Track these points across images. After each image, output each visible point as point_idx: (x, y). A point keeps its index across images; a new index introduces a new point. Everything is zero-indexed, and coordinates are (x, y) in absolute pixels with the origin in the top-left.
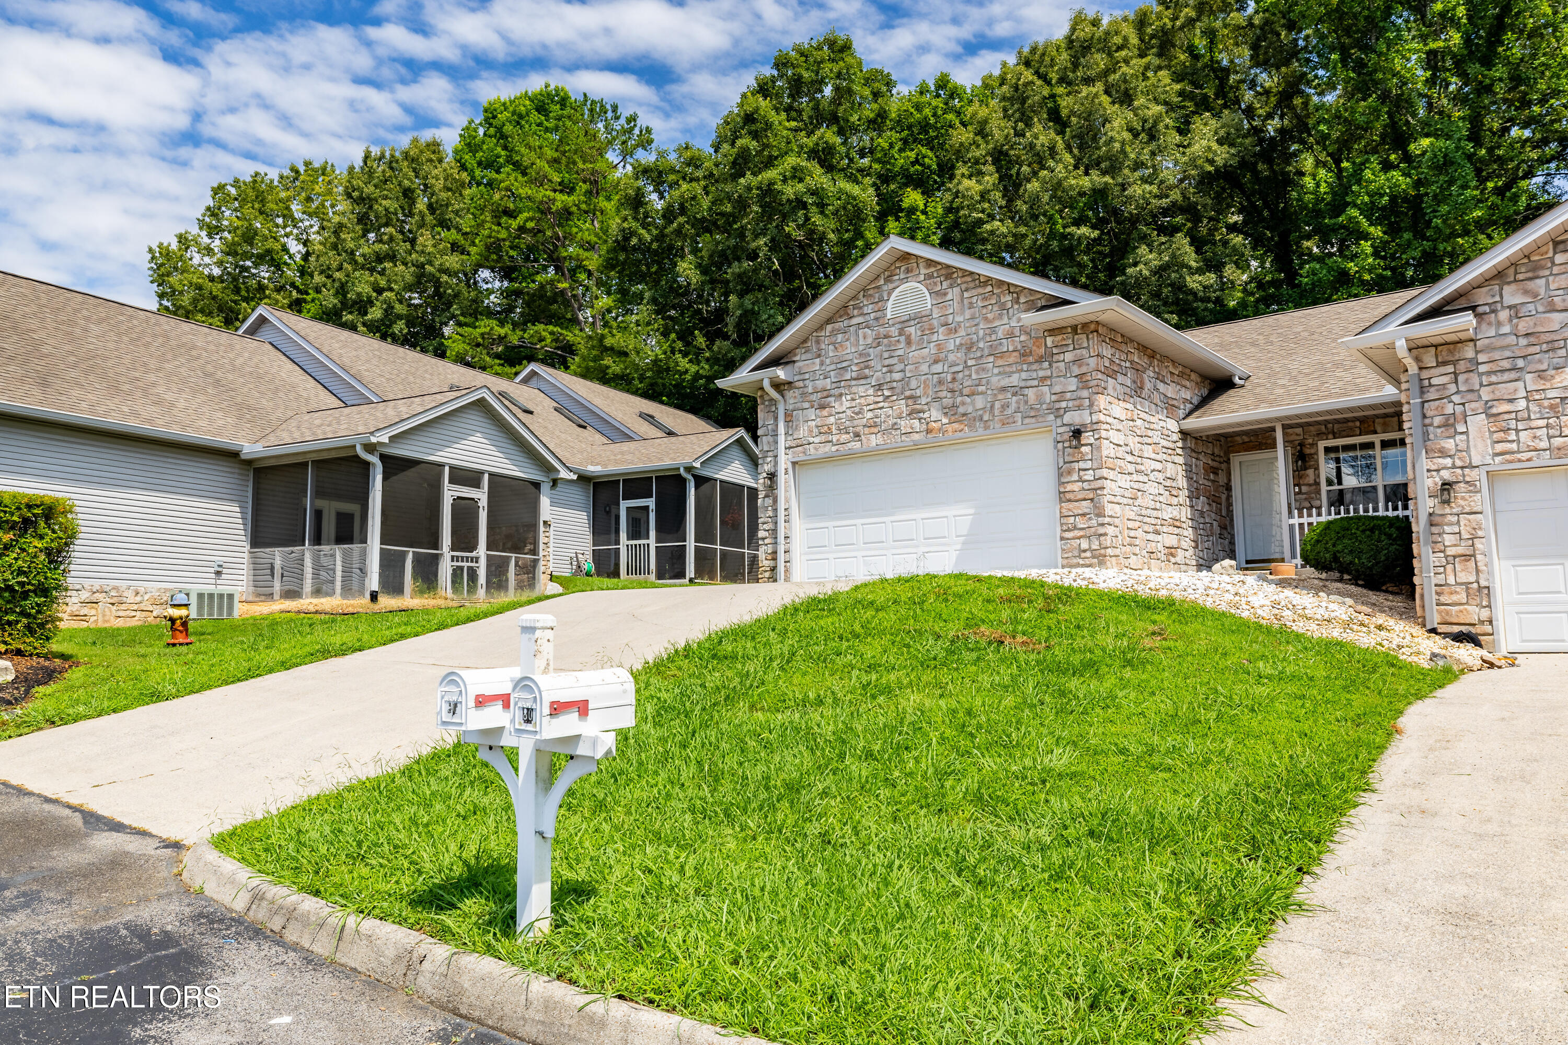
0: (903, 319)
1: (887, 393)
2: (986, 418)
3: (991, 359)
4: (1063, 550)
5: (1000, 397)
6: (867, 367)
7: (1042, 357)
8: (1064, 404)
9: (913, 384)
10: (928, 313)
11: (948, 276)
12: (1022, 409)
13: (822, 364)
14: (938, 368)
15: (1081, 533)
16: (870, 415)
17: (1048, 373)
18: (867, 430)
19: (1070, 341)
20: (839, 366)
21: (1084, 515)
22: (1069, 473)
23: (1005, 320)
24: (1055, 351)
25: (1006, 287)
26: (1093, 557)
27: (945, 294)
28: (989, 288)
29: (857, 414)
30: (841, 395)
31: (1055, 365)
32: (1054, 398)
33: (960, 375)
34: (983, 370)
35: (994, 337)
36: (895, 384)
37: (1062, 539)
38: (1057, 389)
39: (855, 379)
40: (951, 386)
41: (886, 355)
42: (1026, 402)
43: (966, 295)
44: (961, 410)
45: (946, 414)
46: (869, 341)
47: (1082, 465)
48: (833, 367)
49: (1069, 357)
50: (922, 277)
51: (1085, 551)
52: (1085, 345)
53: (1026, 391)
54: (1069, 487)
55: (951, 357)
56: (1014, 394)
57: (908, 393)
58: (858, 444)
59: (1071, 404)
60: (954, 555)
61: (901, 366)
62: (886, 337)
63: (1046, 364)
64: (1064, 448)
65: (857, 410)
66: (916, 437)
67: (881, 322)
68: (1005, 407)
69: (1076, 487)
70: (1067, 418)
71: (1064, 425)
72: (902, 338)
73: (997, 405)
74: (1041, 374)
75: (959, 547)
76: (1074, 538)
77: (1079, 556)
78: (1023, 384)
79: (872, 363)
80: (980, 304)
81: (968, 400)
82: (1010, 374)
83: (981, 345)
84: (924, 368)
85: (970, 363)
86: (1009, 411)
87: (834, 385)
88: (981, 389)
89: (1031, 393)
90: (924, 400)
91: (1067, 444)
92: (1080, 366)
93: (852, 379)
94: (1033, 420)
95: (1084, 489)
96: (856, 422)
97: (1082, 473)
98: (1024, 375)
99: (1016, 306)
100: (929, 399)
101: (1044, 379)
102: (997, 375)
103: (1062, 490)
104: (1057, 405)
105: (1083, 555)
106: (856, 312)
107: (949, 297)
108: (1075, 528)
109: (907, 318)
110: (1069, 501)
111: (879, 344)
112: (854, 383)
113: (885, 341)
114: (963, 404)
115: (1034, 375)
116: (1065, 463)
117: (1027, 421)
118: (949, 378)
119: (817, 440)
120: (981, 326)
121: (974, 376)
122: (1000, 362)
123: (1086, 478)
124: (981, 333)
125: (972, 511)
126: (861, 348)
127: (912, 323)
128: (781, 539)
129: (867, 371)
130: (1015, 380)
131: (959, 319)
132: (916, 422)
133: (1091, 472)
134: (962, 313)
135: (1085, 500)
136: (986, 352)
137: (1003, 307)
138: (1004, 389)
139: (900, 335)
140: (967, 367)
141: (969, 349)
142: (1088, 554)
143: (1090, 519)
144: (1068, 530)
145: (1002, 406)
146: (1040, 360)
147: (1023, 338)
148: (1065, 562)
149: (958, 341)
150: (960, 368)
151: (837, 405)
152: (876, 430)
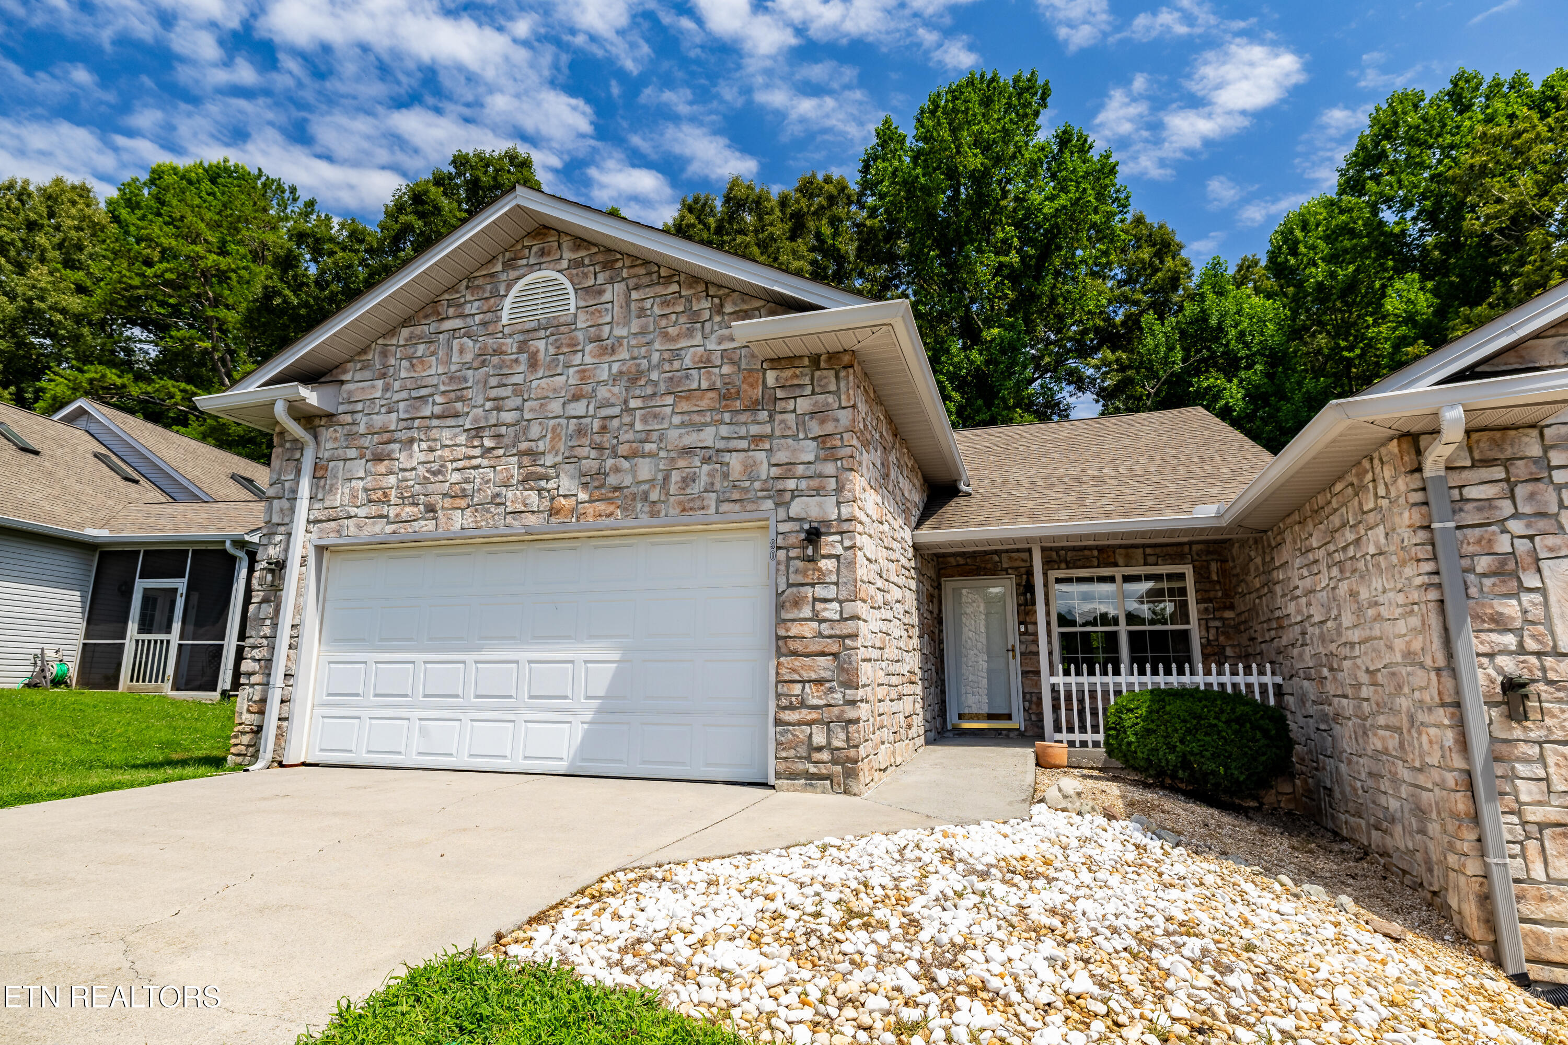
0: (527, 326)
1: (488, 443)
2: (654, 496)
3: (670, 400)
4: (779, 743)
5: (681, 463)
6: (460, 399)
7: (757, 402)
8: (791, 484)
9: (535, 430)
10: (569, 319)
11: (607, 265)
12: (717, 486)
13: (386, 389)
14: (579, 408)
15: (814, 715)
16: (456, 477)
17: (767, 429)
18: (448, 502)
19: (807, 380)
20: (414, 394)
21: (819, 682)
22: (797, 603)
23: (698, 340)
24: (780, 394)
25: (701, 287)
26: (835, 762)
27: (601, 292)
28: (674, 287)
29: (434, 474)
30: (411, 441)
31: (778, 417)
32: (774, 471)
33: (615, 423)
34: (655, 416)
35: (676, 365)
36: (503, 430)
37: (778, 722)
38: (781, 457)
39: (439, 417)
40: (597, 438)
41: (493, 381)
42: (726, 476)
43: (635, 295)
44: (612, 480)
45: (585, 485)
46: (468, 357)
47: (820, 591)
48: (404, 395)
49: (803, 405)
50: (565, 264)
51: (819, 749)
52: (833, 387)
53: (727, 457)
54: (795, 630)
55: (603, 392)
56: (706, 460)
57: (524, 446)
58: (431, 525)
59: (803, 484)
60: (580, 730)
61: (518, 401)
62: (498, 352)
63: (764, 415)
64: (789, 559)
65: (435, 467)
66: (530, 520)
67: (491, 328)
68: (687, 481)
69: (808, 629)
70: (797, 508)
71: (790, 519)
72: (523, 357)
73: (675, 477)
74: (754, 430)
75: (588, 717)
76: (799, 723)
77: (809, 759)
78: (721, 445)
79: (469, 394)
80: (657, 310)
81: (625, 464)
82: (700, 427)
83: (654, 376)
84: (555, 407)
85: (633, 404)
86: (695, 489)
87: (402, 424)
88: (648, 447)
89: (735, 462)
90: (549, 460)
91: (793, 553)
92: (822, 422)
93: (433, 416)
94: (737, 507)
95: (820, 635)
96: (430, 488)
97: (819, 606)
98: (724, 431)
99: (717, 319)
100: (559, 459)
101: (758, 438)
102: (678, 427)
103: (782, 633)
104: (780, 485)
105: (816, 756)
106: (451, 311)
107: (607, 296)
108: (803, 704)
109: (534, 324)
110: (795, 653)
111: (483, 364)
112: (435, 422)
113: (495, 359)
114: (617, 470)
115: (742, 431)
116: (789, 585)
117: (725, 507)
118: (596, 425)
119: (362, 512)
120: (657, 346)
121: (638, 426)
122: (684, 406)
123: (826, 615)
124: (656, 357)
125: (616, 656)
126: (454, 368)
127: (542, 333)
128: (278, 679)
129: (459, 405)
130: (708, 437)
131: (620, 332)
132: (534, 495)
133: (835, 605)
134: (627, 323)
135: (823, 654)
136: (662, 388)
137: (694, 317)
138: (688, 451)
139: (520, 351)
140: (628, 410)
141: (633, 381)
142: (825, 756)
143: (831, 690)
144: (791, 707)
145: (684, 480)
146: (753, 407)
147: (726, 369)
148: (782, 766)
149: (615, 367)
150: (616, 411)
151: (403, 457)
152: (463, 503)
